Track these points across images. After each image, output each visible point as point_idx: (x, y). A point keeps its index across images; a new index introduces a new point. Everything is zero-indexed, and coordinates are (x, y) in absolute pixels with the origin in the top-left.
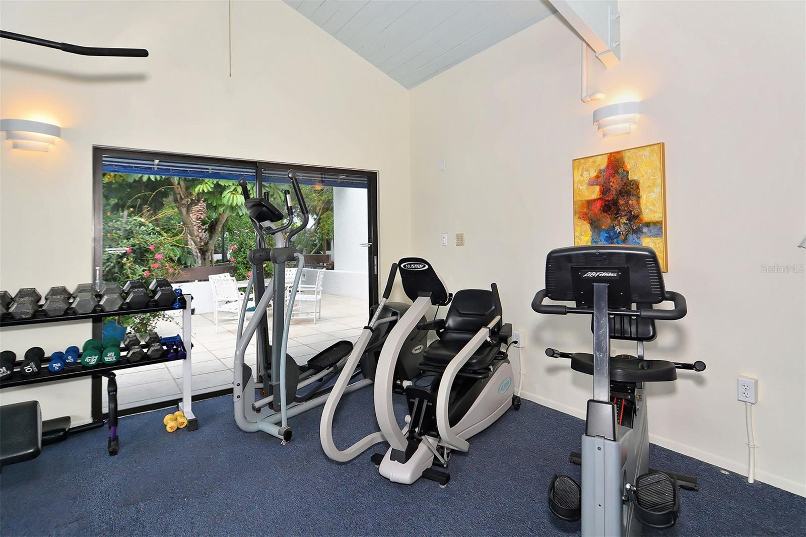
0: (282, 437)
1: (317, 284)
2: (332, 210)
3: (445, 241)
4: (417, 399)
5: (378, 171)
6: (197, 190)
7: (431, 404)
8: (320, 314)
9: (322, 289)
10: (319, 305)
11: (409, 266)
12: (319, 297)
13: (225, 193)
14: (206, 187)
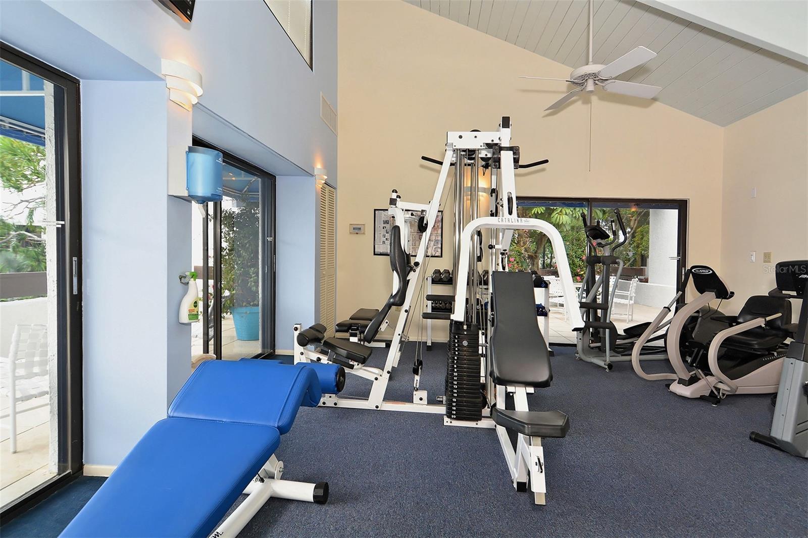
0: (607, 367)
1: (630, 290)
2: (648, 223)
3: (753, 258)
4: (697, 349)
5: (689, 199)
6: (533, 212)
7: (705, 352)
8: (632, 317)
9: (635, 295)
10: (631, 310)
11: (698, 271)
12: (632, 302)
13: (554, 214)
14: (540, 209)
